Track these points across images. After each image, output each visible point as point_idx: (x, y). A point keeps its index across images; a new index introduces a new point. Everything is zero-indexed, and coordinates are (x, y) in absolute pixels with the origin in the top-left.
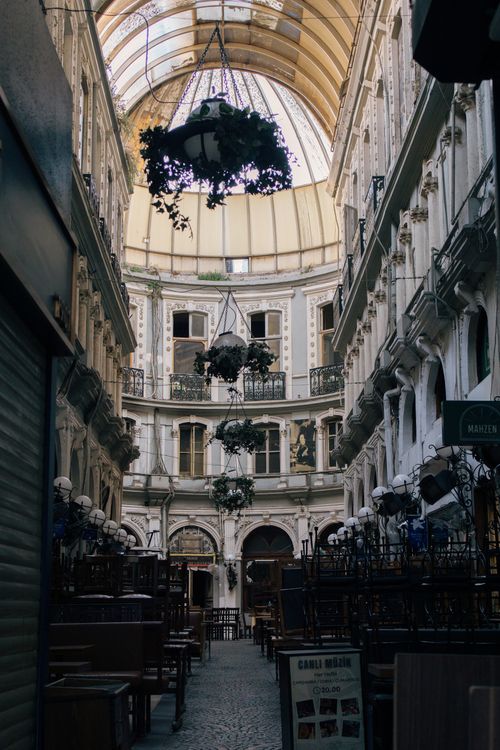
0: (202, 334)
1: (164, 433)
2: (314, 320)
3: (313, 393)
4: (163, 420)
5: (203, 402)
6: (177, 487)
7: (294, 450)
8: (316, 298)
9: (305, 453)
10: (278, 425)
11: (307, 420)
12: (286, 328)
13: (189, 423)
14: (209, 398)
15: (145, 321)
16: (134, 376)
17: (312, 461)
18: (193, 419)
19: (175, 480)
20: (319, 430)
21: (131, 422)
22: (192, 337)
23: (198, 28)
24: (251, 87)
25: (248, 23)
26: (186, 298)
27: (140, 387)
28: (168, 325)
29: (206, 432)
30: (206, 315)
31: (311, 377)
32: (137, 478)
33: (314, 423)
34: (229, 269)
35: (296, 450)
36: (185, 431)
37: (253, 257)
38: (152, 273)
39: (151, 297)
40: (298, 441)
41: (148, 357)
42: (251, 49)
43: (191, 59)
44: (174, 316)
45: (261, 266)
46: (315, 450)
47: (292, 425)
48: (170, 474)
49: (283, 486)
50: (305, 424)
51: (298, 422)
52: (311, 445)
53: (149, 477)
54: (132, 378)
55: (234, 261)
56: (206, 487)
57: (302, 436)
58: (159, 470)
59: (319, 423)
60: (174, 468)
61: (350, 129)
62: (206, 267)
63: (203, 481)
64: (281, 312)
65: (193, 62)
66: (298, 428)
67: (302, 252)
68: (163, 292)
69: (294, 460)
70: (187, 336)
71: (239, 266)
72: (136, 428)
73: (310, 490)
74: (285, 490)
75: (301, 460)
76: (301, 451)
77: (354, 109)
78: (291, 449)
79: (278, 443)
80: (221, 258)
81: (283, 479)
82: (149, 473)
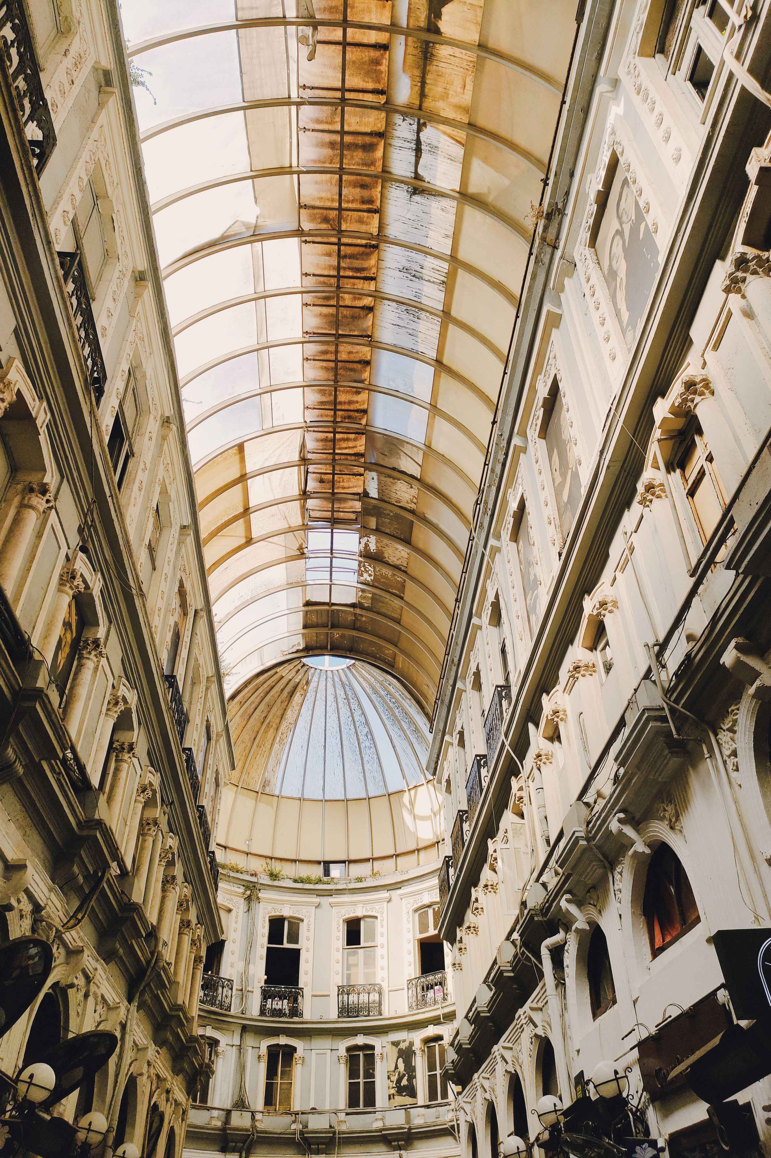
0: (297, 942)
1: (250, 1055)
2: (410, 926)
3: (410, 1007)
4: (250, 1040)
5: (296, 1019)
6: (260, 1126)
7: (393, 1078)
8: (412, 901)
9: (404, 1082)
10: (372, 1048)
11: (404, 1041)
12: (382, 935)
13: (277, 1045)
14: (301, 1015)
15: (239, 926)
16: (223, 987)
17: (412, 1092)
18: (283, 1040)
19: (258, 1116)
20: (418, 1053)
21: (214, 1043)
22: (286, 945)
23: (307, 608)
24: (352, 701)
25: (353, 605)
26: (283, 903)
27: (228, 1001)
28: (263, 931)
29: (296, 1055)
30: (302, 920)
31: (408, 988)
32: (215, 1113)
33: (412, 1044)
34: (327, 873)
35: (394, 1078)
36: (273, 1052)
37: (350, 862)
38: (252, 875)
39: (249, 899)
40: (396, 1067)
41: (240, 966)
42: (354, 633)
43: (299, 644)
44: (270, 920)
45: (356, 870)
46: (415, 1077)
47: (389, 1047)
48: (253, 1109)
49: (378, 1125)
50: (403, 1046)
51: (395, 1044)
52: (410, 1070)
53: (228, 1112)
54: (220, 989)
55: (331, 865)
56: (293, 1127)
57: (400, 1060)
58: (241, 1104)
59: (418, 1045)
60: (257, 1101)
61: (454, 686)
62: (305, 871)
63: (289, 1119)
64: (376, 917)
65: (301, 648)
66: (395, 1050)
67: (397, 856)
68: (260, 895)
69: (393, 1091)
70: (282, 944)
71: (336, 871)
72: (220, 1049)
73: (410, 1129)
74: (380, 1131)
75: (401, 1090)
76: (399, 1080)
77: (460, 660)
78: (389, 1078)
79: (374, 1070)
80: (319, 863)
81: (378, 1115)
82: (229, 1108)
